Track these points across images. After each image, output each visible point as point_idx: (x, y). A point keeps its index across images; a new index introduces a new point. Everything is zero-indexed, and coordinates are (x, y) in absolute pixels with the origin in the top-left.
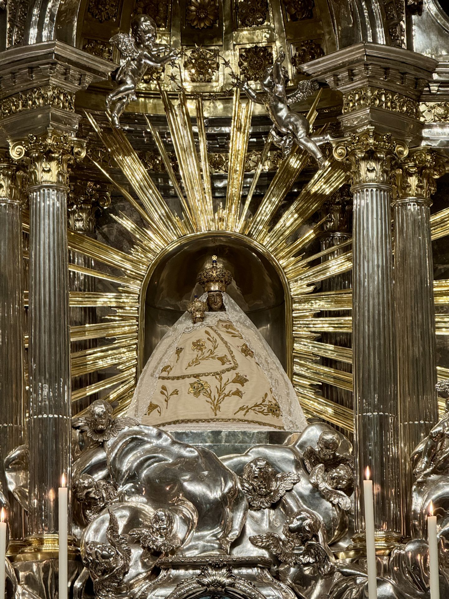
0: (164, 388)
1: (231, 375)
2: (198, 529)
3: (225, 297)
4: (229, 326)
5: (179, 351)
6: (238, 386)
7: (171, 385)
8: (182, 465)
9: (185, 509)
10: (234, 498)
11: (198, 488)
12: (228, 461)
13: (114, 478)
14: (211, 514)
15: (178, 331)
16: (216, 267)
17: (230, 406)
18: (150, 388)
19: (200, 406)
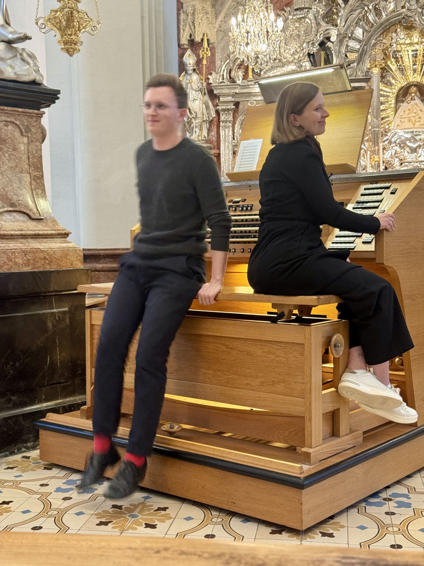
0: (401, 121)
1: (417, 117)
2: (411, 154)
3: (415, 97)
4: (417, 104)
5: (404, 111)
6: (419, 119)
7: (403, 120)
8: (407, 139)
9: (408, 149)
10: (419, 146)
11: (411, 145)
12: (418, 138)
13: (390, 143)
14: (414, 150)
15: (404, 106)
16: (414, 89)
17: (417, 124)
18: (397, 121)
19: (410, 125)
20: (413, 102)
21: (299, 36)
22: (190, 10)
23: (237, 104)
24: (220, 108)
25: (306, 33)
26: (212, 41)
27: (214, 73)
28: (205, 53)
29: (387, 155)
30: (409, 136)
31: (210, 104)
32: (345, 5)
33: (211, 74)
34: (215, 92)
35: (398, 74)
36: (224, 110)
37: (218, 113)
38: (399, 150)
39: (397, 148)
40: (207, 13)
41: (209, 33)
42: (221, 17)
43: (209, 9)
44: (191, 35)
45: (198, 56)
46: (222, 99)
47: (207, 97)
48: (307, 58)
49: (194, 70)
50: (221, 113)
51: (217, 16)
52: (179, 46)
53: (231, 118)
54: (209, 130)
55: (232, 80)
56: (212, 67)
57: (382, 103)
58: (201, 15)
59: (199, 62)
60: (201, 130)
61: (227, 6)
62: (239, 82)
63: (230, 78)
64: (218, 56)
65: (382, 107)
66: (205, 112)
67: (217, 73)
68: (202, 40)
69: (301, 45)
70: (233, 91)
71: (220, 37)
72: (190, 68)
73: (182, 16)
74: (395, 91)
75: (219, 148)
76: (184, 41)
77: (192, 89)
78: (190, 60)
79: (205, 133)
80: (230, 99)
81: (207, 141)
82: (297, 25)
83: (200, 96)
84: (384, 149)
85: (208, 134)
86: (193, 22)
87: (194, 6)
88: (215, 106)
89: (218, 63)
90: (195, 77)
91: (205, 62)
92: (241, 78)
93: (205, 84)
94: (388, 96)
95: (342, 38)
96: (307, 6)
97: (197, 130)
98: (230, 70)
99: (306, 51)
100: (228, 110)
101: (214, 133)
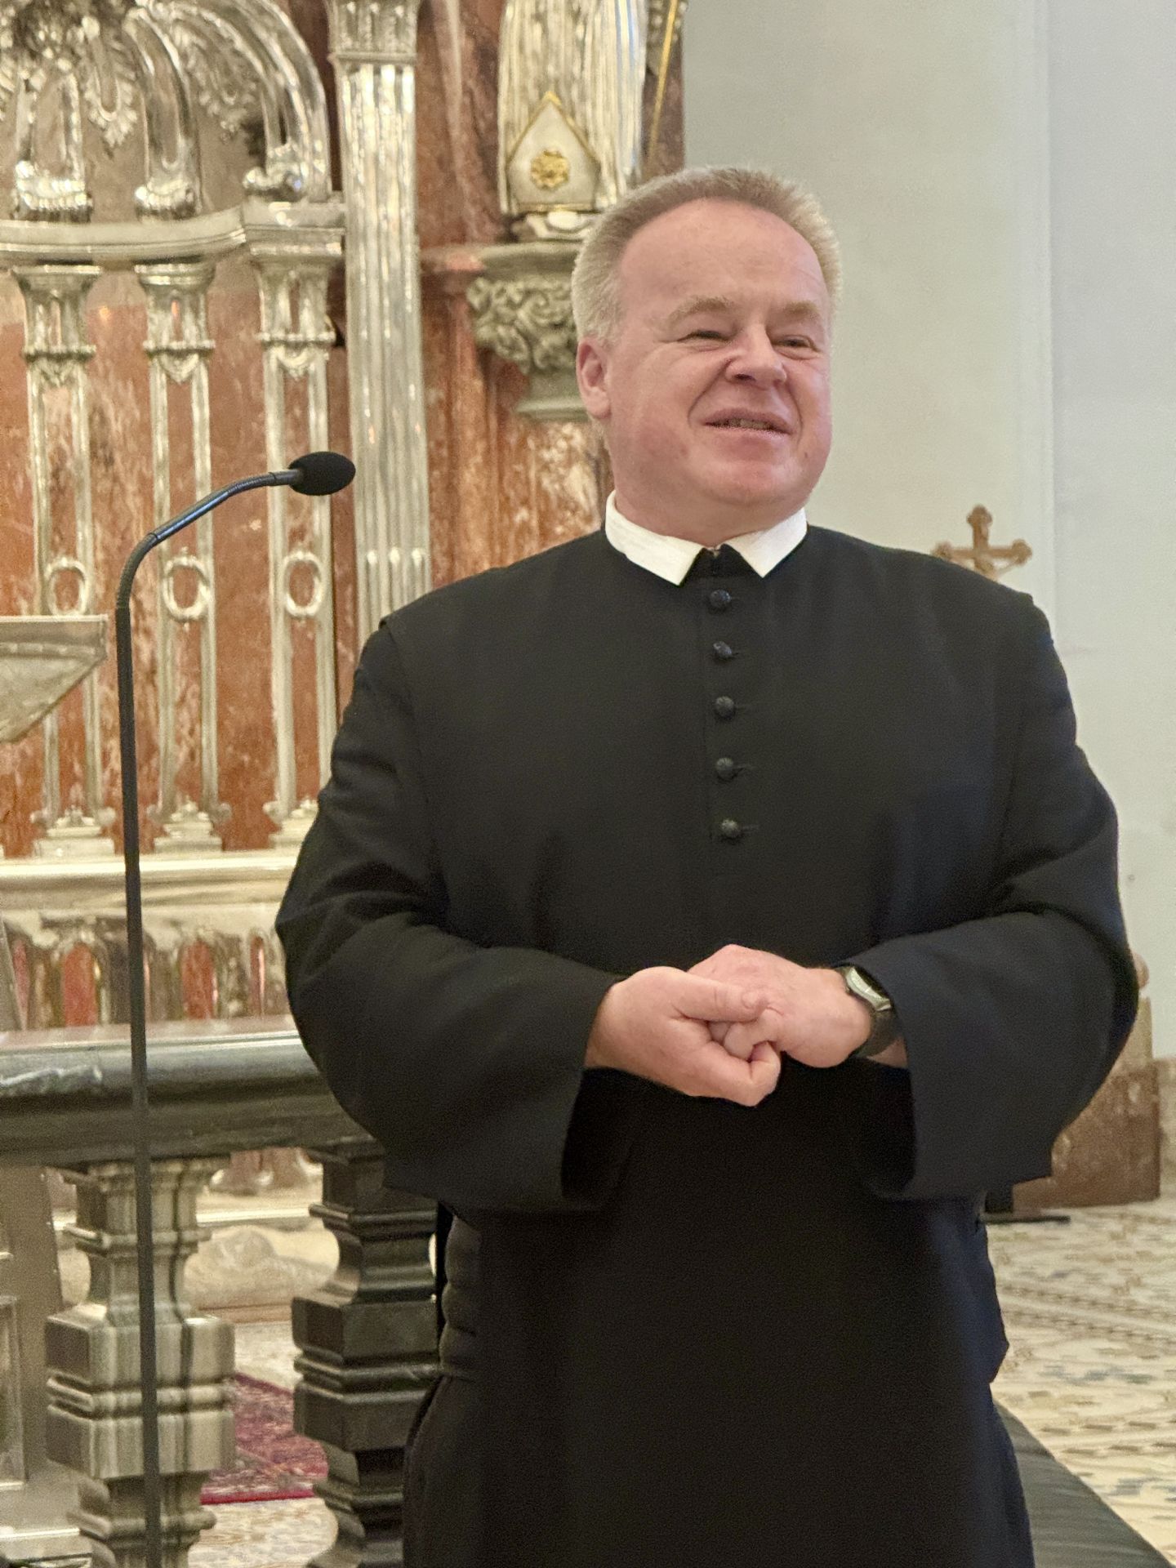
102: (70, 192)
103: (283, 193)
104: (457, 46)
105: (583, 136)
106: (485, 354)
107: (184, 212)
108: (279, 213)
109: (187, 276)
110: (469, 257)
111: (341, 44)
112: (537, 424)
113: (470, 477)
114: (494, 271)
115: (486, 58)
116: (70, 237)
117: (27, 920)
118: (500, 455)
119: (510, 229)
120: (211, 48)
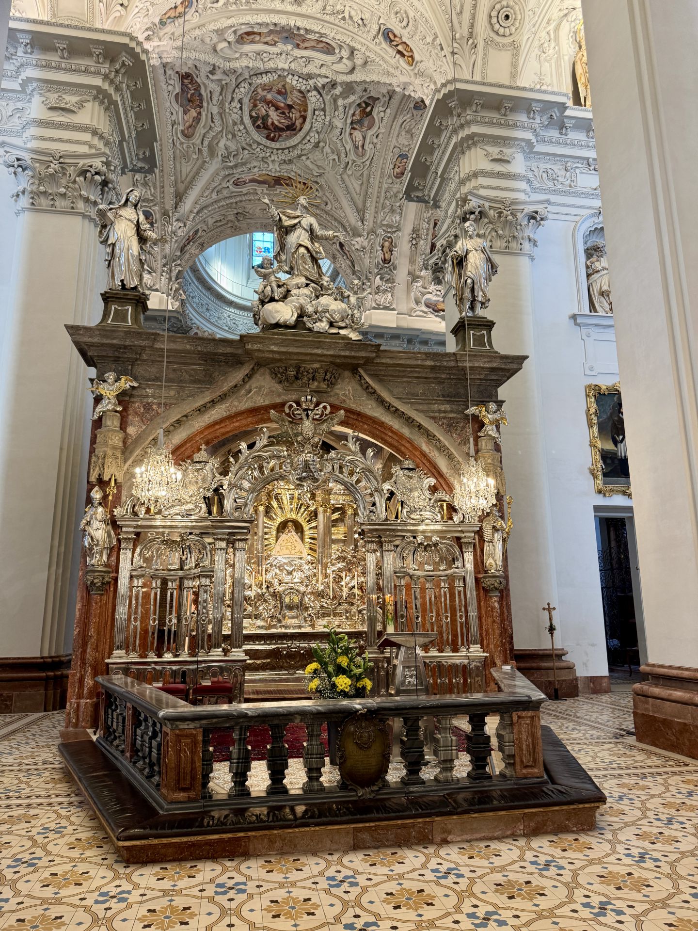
0: (280, 548)
1: (293, 546)
2: (288, 576)
3: (291, 530)
4: (292, 536)
5: (283, 540)
6: (295, 548)
7: (282, 548)
8: (285, 563)
9: (285, 572)
10: (294, 570)
11: (287, 568)
12: (293, 563)
13: (272, 566)
14: (290, 573)
15: (283, 537)
16: (290, 524)
17: (293, 552)
18: (277, 548)
19: (287, 552)
20: (290, 534)
21: (197, 483)
22: (101, 454)
23: (138, 534)
24: (121, 537)
25: (204, 480)
26: (119, 481)
27: (119, 508)
28: (112, 490)
29: (269, 577)
30: (286, 561)
31: (112, 533)
32: (236, 462)
33: (116, 507)
34: (118, 523)
35: (279, 511)
36: (125, 539)
37: (119, 541)
38: (278, 572)
39: (277, 571)
40: (117, 458)
41: (117, 474)
42: (129, 462)
43: (119, 455)
44: (100, 475)
45: (104, 492)
46: (124, 529)
47: (110, 527)
48: (203, 501)
49: (100, 504)
50: (122, 541)
51: (125, 462)
52: (88, 482)
53: (131, 546)
54: (109, 556)
55: (135, 514)
56: (117, 501)
57: (266, 533)
58: (110, 460)
59: (105, 497)
60: (101, 555)
61: (135, 454)
62: (141, 516)
63: (133, 511)
64: (124, 493)
65: (266, 537)
66: (107, 540)
67: (121, 507)
68: (110, 479)
69: (198, 490)
70: (135, 523)
71: (127, 478)
72: (96, 502)
73: (94, 459)
74: (277, 525)
75: (117, 572)
76: (93, 478)
77: (96, 519)
78: (97, 495)
79: (105, 558)
80: (132, 530)
81: (106, 566)
82: (196, 474)
83: (104, 526)
84: (266, 571)
85: (108, 559)
86: (103, 465)
87: (105, 452)
88: (117, 534)
89: (123, 498)
90: (100, 510)
91: (110, 498)
92: (143, 512)
93: (109, 516)
94: (270, 528)
95: (232, 486)
96: (205, 460)
97: (98, 556)
98: (134, 506)
99: (202, 495)
100: (129, 539)
101: (113, 558)
102: (431, 568)
103: (457, 568)
104: (478, 550)
105: (495, 561)
106: (483, 588)
107: (445, 570)
108: (457, 570)
109: (445, 578)
110: (481, 576)
111: (464, 549)
112: (491, 597)
113: (482, 604)
114: (484, 577)
115: (482, 551)
116: (431, 573)
117: (427, 661)
118: (486, 601)
119: (486, 572)
120: (448, 550)
